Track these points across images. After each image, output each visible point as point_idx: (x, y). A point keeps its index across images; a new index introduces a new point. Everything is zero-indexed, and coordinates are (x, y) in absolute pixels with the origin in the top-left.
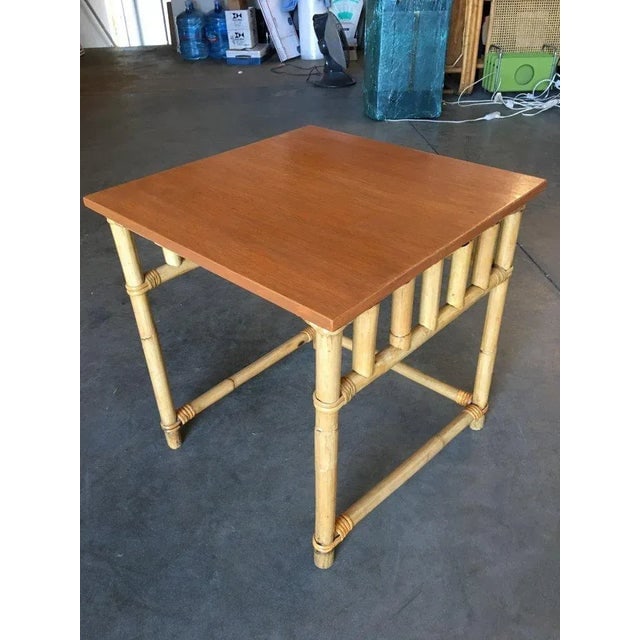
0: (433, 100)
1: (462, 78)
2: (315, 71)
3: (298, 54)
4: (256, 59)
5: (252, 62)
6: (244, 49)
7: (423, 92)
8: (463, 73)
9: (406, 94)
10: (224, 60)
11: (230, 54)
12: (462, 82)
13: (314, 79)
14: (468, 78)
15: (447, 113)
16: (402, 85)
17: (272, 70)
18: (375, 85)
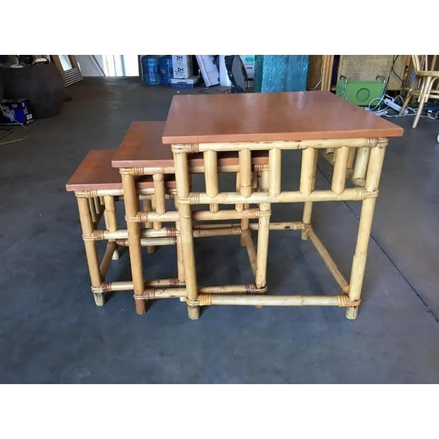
3: (218, 83)
4: (191, 85)
5: (187, 86)
6: (183, 79)
10: (170, 85)
11: (174, 81)
17: (200, 91)
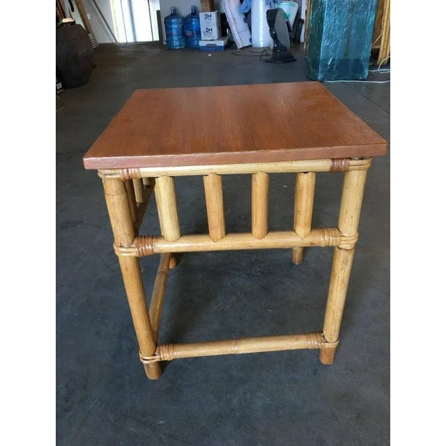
0: (362, 66)
1: (381, 53)
2: (264, 53)
3: (250, 44)
4: (221, 47)
5: (218, 49)
6: (212, 40)
7: (355, 60)
8: (382, 48)
9: (341, 62)
10: (198, 49)
11: (202, 44)
12: (380, 56)
13: (265, 58)
14: (384, 53)
15: (371, 77)
16: (338, 55)
17: (233, 53)
18: (319, 54)
